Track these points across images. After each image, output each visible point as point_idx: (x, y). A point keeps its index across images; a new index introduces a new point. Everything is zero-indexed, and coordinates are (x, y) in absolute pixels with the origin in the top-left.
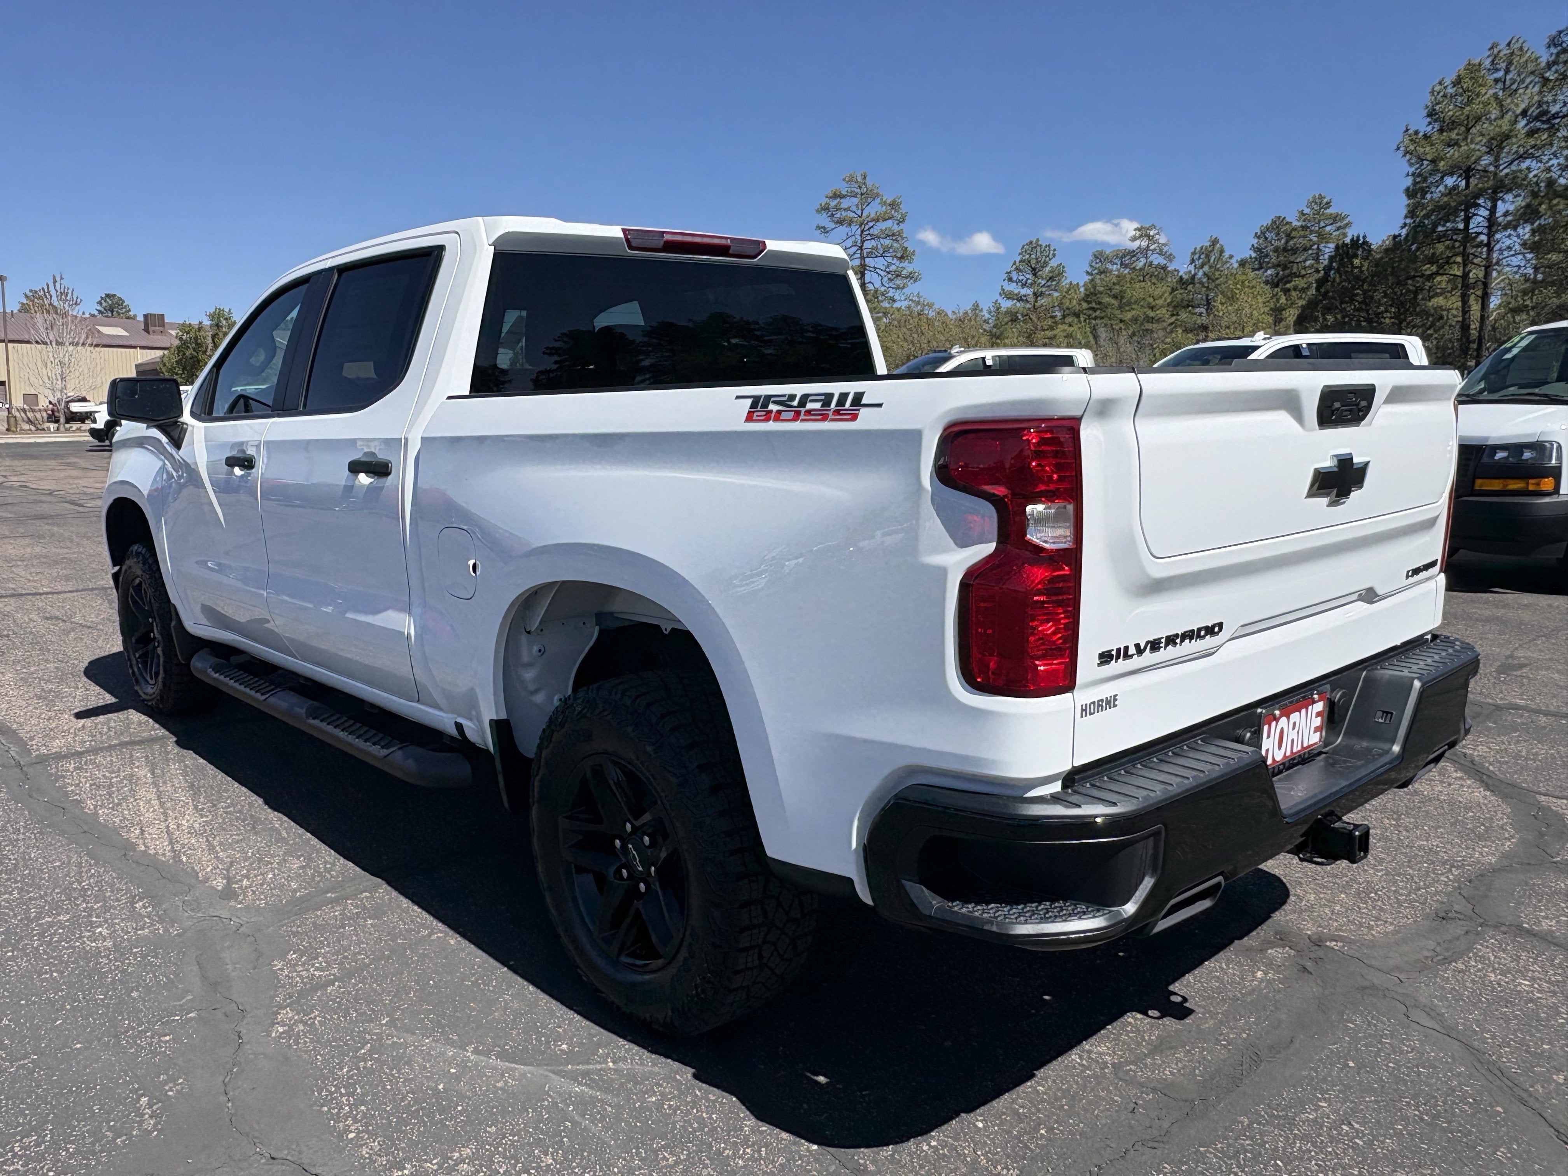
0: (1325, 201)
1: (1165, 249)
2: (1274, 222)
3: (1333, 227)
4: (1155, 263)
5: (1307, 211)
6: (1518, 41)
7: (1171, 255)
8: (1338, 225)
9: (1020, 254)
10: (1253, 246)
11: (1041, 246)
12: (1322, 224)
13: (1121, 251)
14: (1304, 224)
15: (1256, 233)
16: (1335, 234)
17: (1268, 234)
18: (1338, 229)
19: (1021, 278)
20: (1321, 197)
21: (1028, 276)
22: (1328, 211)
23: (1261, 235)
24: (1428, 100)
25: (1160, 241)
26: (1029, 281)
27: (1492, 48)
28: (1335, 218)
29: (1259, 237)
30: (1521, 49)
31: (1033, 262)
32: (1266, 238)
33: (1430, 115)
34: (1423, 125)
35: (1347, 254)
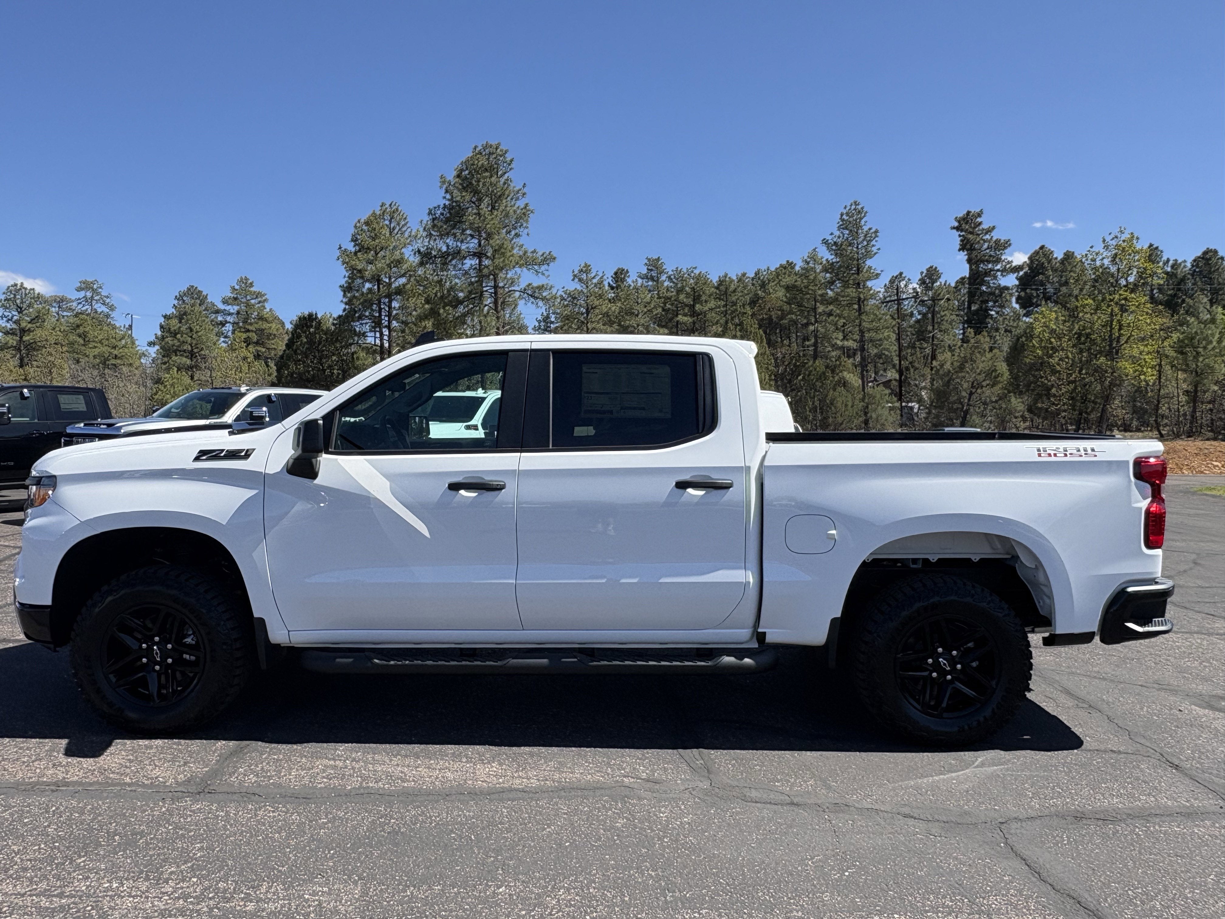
0: (249, 282)
1: (108, 301)
2: (189, 289)
3: (256, 301)
4: (99, 310)
5: (237, 287)
6: (395, 205)
7: (113, 305)
8: (260, 299)
9: (4, 293)
10: (174, 305)
11: (26, 289)
12: (248, 298)
13: (58, 297)
14: (235, 296)
15: (176, 297)
16: (257, 306)
17: (185, 298)
18: (259, 302)
19: (6, 314)
20: (246, 279)
21: (14, 313)
22: (252, 289)
23: (180, 298)
24: (352, 231)
25: (102, 294)
26: (15, 318)
27: (382, 206)
28: (258, 295)
29: (178, 300)
30: (397, 210)
31: (18, 301)
32: (184, 301)
33: (352, 240)
34: (351, 247)
35: (306, 324)
